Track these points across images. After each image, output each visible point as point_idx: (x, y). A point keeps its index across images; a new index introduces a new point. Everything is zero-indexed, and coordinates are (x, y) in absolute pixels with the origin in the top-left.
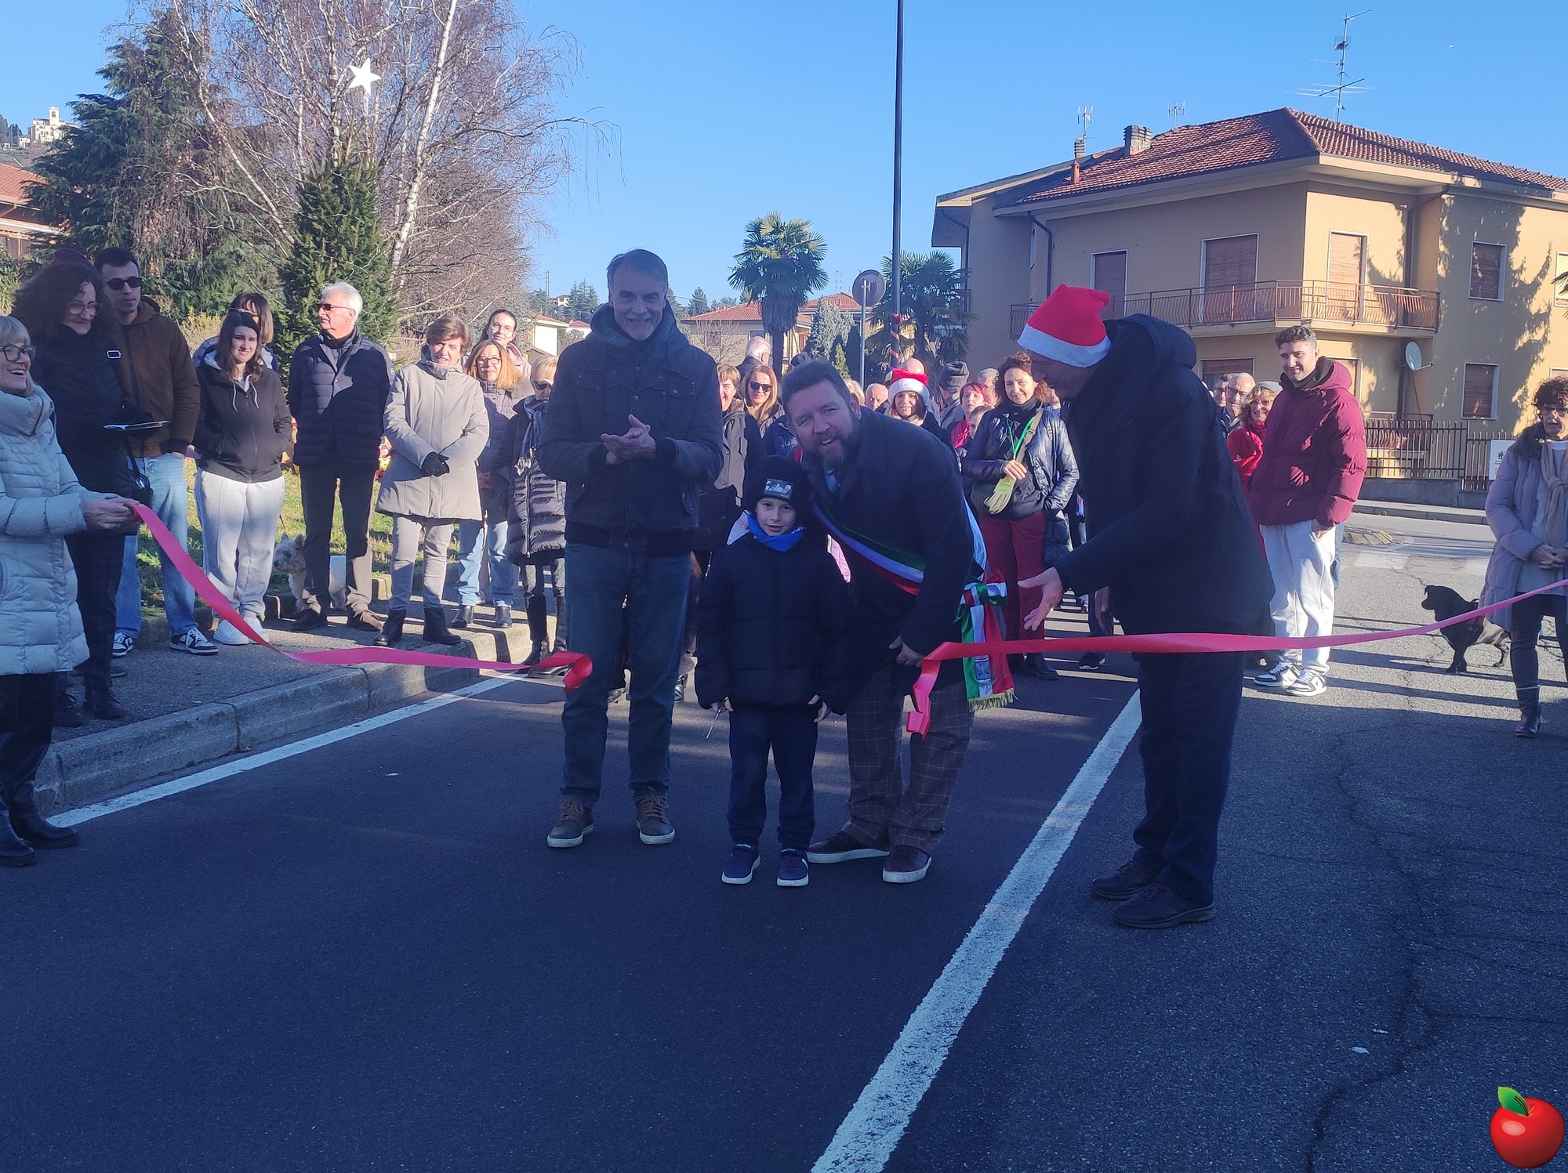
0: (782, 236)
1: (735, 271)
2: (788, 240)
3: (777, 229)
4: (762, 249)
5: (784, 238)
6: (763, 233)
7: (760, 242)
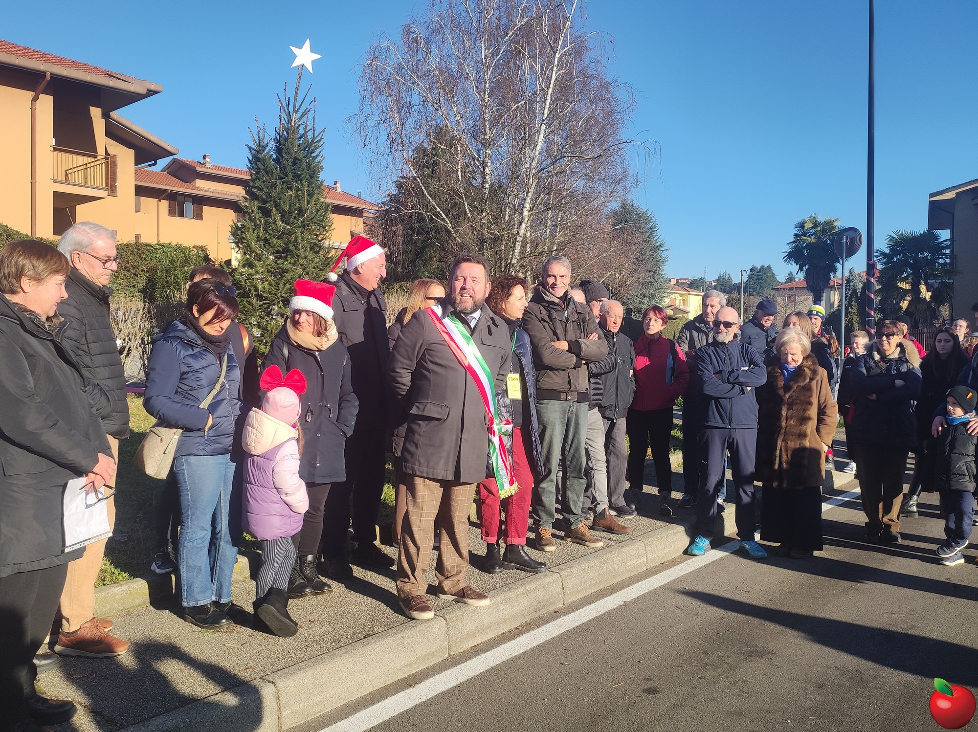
0: (819, 229)
1: (787, 253)
2: (823, 231)
3: (816, 225)
4: (804, 238)
5: (820, 230)
6: (806, 228)
7: (805, 234)
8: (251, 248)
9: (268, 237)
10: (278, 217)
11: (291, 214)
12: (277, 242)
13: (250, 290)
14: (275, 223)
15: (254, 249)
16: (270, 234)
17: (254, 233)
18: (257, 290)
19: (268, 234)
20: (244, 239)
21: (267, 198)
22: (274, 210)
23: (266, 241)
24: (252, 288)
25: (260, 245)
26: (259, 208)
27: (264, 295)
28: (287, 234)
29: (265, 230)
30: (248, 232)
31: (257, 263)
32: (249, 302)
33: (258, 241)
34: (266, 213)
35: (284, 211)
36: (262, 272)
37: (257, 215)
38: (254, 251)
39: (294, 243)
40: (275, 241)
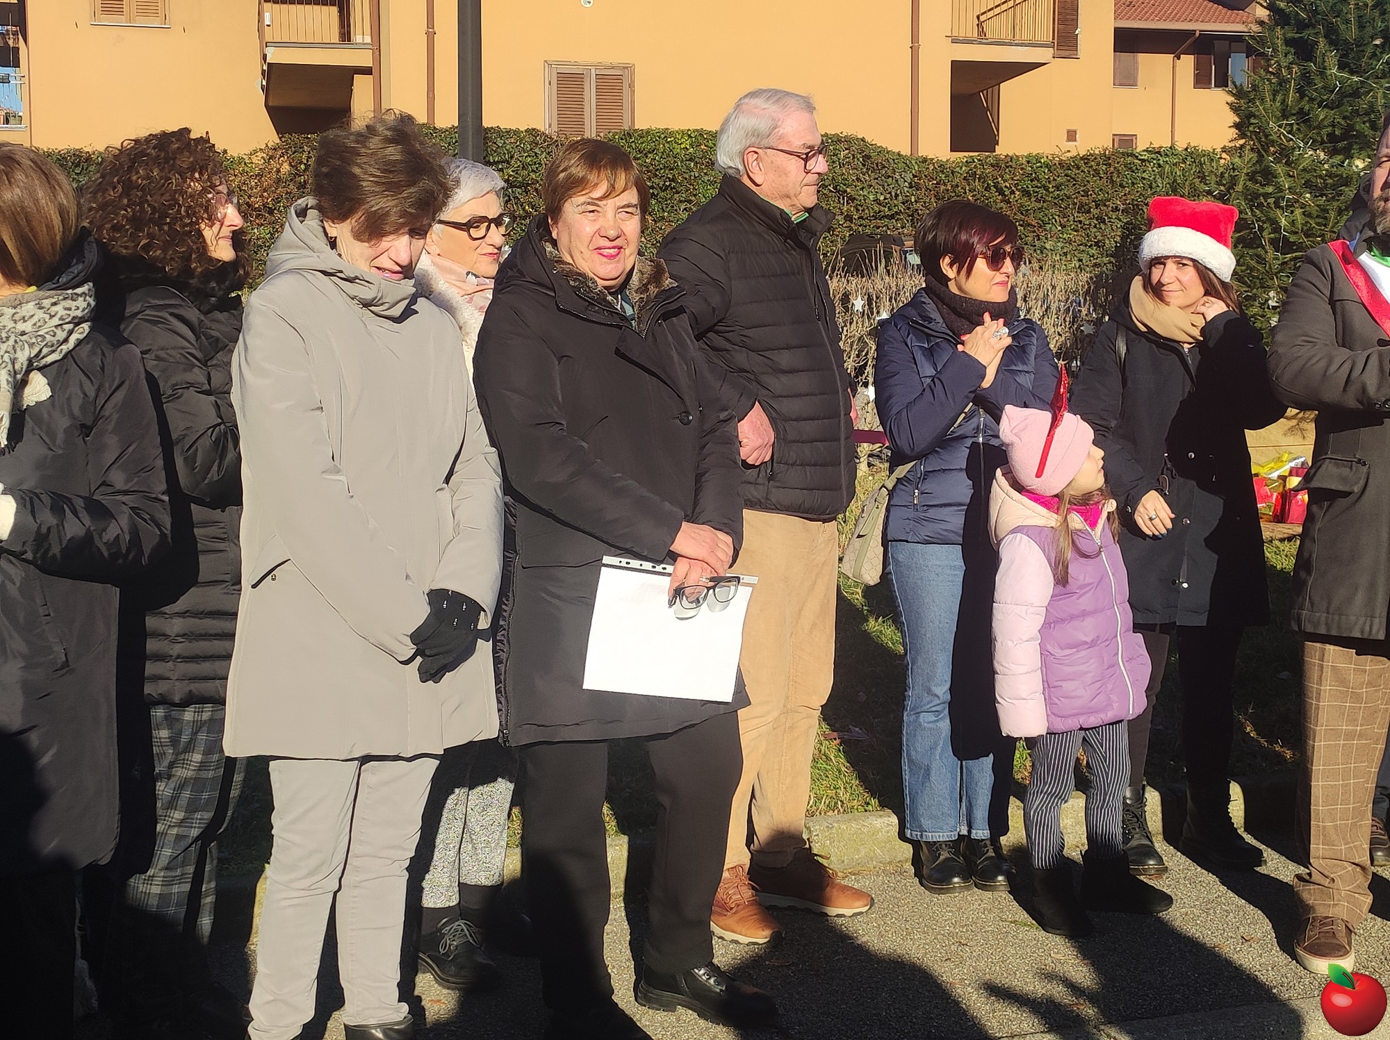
8: (1266, 136)
9: (1307, 107)
10: (1332, 59)
11: (1361, 49)
12: (1326, 117)
13: (1261, 229)
14: (1322, 74)
15: (1274, 137)
16: (1312, 100)
17: (1274, 100)
18: (1276, 228)
19: (1307, 98)
20: (1255, 116)
21: (1308, 16)
22: (1322, 42)
23: (1303, 116)
24: (1265, 226)
25: (1288, 128)
26: (1288, 42)
27: (1292, 239)
28: (1350, 95)
29: (1301, 92)
30: (1262, 100)
31: (1280, 169)
32: (1259, 256)
33: (1285, 117)
34: (1304, 51)
35: (1346, 41)
36: (1289, 188)
37: (1283, 58)
38: (1273, 141)
39: (1367, 114)
40: (1322, 114)
